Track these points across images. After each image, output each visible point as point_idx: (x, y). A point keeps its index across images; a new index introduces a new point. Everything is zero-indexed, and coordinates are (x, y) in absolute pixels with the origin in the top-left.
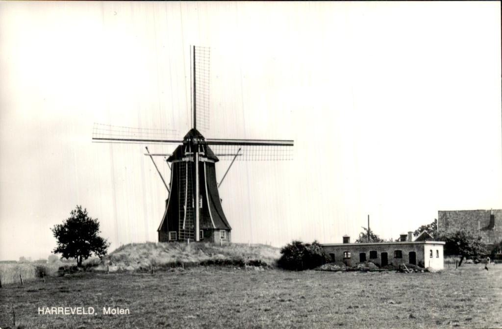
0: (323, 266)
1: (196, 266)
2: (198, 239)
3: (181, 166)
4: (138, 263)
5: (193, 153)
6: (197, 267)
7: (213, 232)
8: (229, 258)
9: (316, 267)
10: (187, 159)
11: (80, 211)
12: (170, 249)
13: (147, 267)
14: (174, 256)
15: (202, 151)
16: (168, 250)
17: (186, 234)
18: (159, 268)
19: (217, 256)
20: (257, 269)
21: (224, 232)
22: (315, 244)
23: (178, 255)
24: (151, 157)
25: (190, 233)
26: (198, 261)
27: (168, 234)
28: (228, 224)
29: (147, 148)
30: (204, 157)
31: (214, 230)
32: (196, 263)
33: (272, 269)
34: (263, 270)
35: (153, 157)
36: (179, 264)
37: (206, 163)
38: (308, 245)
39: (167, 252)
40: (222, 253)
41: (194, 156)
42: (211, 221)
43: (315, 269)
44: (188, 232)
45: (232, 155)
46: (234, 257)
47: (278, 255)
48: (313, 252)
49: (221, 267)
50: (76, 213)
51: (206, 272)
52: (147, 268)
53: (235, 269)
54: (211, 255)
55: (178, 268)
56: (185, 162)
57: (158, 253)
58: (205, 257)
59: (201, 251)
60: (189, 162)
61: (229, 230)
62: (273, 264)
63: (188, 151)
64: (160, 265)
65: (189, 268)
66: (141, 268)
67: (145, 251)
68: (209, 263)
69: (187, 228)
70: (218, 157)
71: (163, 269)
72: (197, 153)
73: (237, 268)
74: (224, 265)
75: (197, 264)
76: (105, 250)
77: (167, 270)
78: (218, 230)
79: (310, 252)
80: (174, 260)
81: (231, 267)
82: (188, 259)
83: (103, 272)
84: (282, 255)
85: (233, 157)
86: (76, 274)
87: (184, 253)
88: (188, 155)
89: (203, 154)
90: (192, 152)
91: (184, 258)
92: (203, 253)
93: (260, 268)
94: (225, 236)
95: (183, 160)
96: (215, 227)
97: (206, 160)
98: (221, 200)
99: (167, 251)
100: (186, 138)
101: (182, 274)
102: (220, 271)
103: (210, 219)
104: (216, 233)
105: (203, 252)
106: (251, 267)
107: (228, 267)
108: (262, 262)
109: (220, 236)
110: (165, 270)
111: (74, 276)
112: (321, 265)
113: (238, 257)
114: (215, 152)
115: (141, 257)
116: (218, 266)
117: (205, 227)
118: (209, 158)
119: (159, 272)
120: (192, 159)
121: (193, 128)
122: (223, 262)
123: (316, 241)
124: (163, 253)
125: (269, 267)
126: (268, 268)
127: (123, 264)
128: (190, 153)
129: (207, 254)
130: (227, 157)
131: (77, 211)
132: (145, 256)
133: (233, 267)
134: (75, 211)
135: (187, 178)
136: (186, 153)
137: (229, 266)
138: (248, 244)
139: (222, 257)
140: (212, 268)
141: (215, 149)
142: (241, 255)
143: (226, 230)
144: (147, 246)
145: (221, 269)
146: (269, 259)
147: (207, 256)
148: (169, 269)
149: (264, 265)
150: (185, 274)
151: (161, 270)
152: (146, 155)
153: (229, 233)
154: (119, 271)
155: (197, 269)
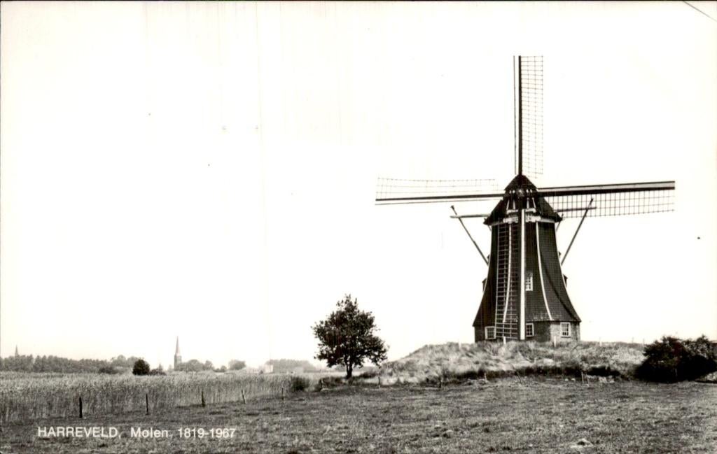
0: (711, 375)
1: (508, 376)
2: (523, 336)
3: (501, 231)
4: (426, 372)
5: (517, 211)
6: (509, 378)
7: (549, 326)
8: (558, 364)
9: (699, 377)
10: (509, 220)
11: (348, 301)
12: (475, 353)
13: (435, 377)
14: (477, 363)
15: (531, 206)
16: (472, 353)
17: (505, 330)
18: (452, 379)
19: (542, 362)
20: (603, 380)
21: (568, 325)
22: (702, 341)
23: (483, 361)
24: (460, 220)
25: (511, 328)
26: (511, 369)
27: (484, 330)
28: (575, 313)
29: (453, 207)
30: (536, 214)
31: (550, 323)
32: (508, 372)
33: (627, 379)
34: (612, 381)
35: (463, 219)
36: (481, 374)
37: (540, 223)
38: (688, 342)
39: (470, 357)
40: (550, 357)
41: (519, 215)
42: (545, 311)
43: (698, 379)
44: (509, 326)
45: (581, 209)
46: (568, 363)
47: (639, 359)
48: (694, 354)
49: (545, 377)
50: (344, 304)
51: (520, 385)
52: (435, 380)
53: (567, 380)
54: (532, 360)
55: (480, 380)
56: (507, 224)
57: (458, 357)
58: (524, 363)
59: (520, 354)
60: (514, 223)
61: (576, 322)
62: (629, 373)
63: (511, 208)
64: (455, 376)
65: (497, 379)
66: (427, 380)
67: (441, 355)
68: (528, 372)
69: (508, 321)
70: (560, 214)
71: (458, 380)
72: (523, 211)
73: (570, 379)
74: (551, 376)
75: (510, 374)
76: (384, 355)
77: (464, 382)
78: (557, 322)
79: (689, 353)
80: (476, 368)
81: (560, 378)
82: (497, 366)
83: (374, 386)
84: (646, 358)
85: (584, 212)
86: (337, 389)
87: (495, 357)
88: (511, 214)
89: (534, 210)
90: (517, 208)
91: (492, 365)
92: (522, 357)
93: (608, 379)
94: (570, 332)
95: (506, 221)
96: (551, 319)
97: (538, 219)
98: (566, 278)
99: (470, 354)
100: (508, 189)
101: (482, 389)
102: (543, 384)
103: (545, 307)
104: (553, 327)
105: (523, 355)
106: (593, 377)
107: (556, 378)
108: (612, 369)
109: (561, 332)
110: (459, 383)
111: (332, 392)
112: (708, 373)
113: (573, 363)
114: (555, 207)
115: (432, 365)
116: (540, 376)
117: (536, 318)
118: (543, 217)
119: (451, 385)
120: (516, 219)
121: (517, 173)
122: (549, 370)
123: (703, 337)
124: (465, 358)
125: (623, 377)
126: (621, 379)
127: (406, 374)
128: (514, 210)
129: (528, 358)
130: (574, 212)
131: (344, 301)
132: (438, 362)
133: (564, 378)
134: (342, 302)
135: (510, 247)
136: (509, 211)
137: (558, 376)
138: (599, 343)
139: (549, 362)
140: (531, 379)
141: (555, 203)
142: (579, 360)
143: (571, 322)
144: (446, 348)
145: (544, 381)
146: (626, 364)
147: (528, 362)
148: (467, 381)
149: (615, 374)
150: (486, 388)
151: (454, 382)
152: (452, 217)
153: (577, 327)
154: (397, 384)
155: (508, 381)
